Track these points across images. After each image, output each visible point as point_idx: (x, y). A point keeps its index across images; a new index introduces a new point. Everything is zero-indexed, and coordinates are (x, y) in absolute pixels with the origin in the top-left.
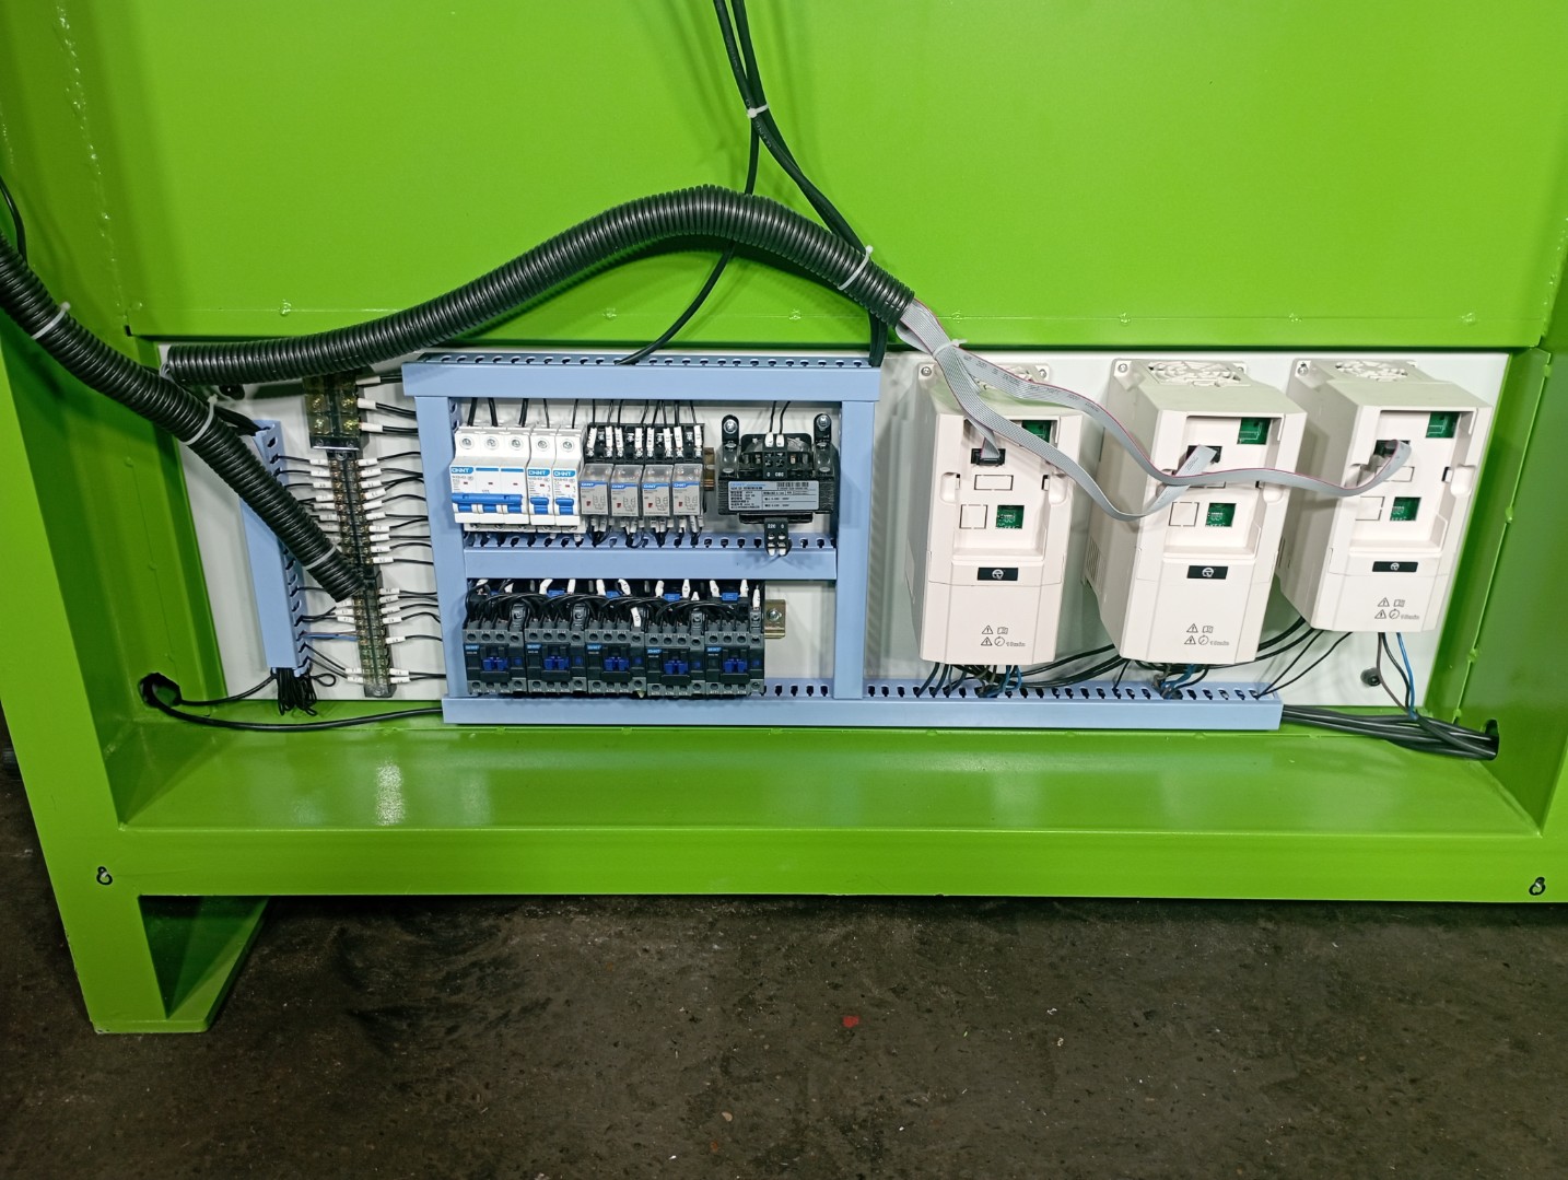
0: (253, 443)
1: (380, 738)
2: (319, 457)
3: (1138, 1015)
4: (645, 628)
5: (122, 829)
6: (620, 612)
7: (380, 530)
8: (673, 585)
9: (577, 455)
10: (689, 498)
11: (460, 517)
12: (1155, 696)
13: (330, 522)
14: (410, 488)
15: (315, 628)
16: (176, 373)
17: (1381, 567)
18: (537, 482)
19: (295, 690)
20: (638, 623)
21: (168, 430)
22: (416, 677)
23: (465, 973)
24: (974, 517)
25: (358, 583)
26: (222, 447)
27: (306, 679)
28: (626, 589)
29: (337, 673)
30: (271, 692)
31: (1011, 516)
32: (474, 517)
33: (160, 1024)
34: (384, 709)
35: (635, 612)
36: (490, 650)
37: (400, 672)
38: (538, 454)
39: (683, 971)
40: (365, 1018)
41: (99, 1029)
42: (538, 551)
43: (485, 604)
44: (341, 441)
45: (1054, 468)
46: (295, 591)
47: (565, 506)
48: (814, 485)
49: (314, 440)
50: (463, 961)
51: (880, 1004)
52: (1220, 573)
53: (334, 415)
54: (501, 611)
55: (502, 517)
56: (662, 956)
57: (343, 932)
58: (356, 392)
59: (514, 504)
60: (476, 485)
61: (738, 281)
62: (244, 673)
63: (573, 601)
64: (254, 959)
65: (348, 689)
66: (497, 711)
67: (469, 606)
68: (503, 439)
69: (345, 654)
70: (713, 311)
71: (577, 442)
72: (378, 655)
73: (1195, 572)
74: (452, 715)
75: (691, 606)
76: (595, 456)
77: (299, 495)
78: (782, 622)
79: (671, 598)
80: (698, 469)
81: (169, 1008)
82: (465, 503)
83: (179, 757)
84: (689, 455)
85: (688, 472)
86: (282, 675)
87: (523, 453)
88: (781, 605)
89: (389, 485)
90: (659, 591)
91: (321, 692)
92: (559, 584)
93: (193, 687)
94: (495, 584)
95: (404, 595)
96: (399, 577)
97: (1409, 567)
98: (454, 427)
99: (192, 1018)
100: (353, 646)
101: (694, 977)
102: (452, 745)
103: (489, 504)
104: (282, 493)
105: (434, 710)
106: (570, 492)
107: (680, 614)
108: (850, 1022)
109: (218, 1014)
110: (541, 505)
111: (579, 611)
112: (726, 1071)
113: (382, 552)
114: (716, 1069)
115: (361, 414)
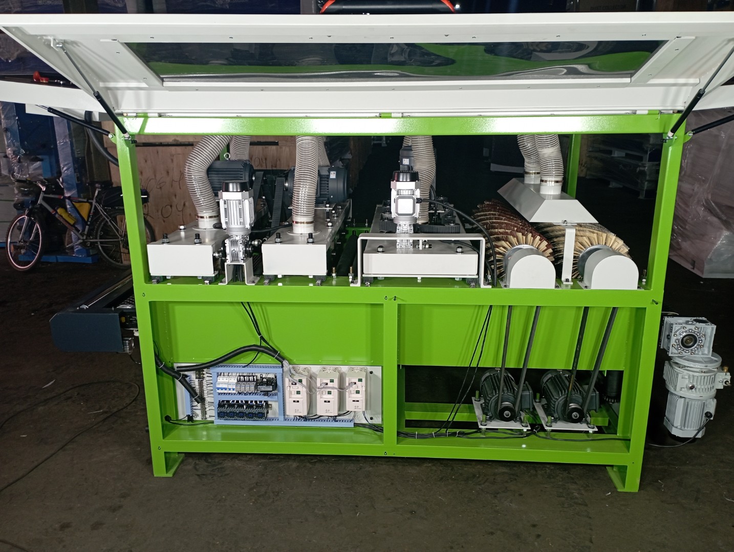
0: (187, 379)
1: (204, 427)
2: (197, 380)
3: (330, 478)
4: (246, 409)
5: (163, 440)
6: (242, 406)
7: (205, 392)
8: (252, 402)
9: (236, 381)
10: (252, 388)
11: (218, 391)
12: (333, 421)
13: (198, 391)
14: (212, 385)
15: (194, 408)
16: (177, 370)
17: (354, 401)
18: (229, 386)
19: (190, 418)
20: (245, 408)
21: (174, 377)
22: (210, 416)
23: (216, 469)
24: (293, 393)
25: (201, 400)
26: (182, 380)
27: (192, 416)
28: (244, 402)
29: (197, 415)
30: (186, 419)
31: (298, 393)
32: (220, 391)
33: (165, 475)
34: (205, 422)
35: (245, 406)
36: (221, 412)
37: (207, 416)
38: (230, 381)
39: (254, 470)
40: (198, 475)
41: (155, 475)
42: (230, 396)
43: (221, 405)
44: (200, 378)
45: (303, 386)
46: (192, 401)
47: (233, 389)
48: (271, 387)
49: (196, 378)
50: (216, 467)
51: (286, 476)
52: (329, 402)
53: (199, 375)
54: (224, 406)
55: (224, 391)
56: (250, 468)
57: (195, 463)
58: (203, 371)
59: (226, 389)
60: (220, 386)
61: (262, 354)
62: (182, 416)
63: (235, 404)
64: (180, 467)
65: (199, 418)
66: (222, 422)
67: (219, 405)
68: (225, 379)
69: (199, 412)
70: (258, 359)
71: (236, 379)
72: (204, 413)
73: (325, 401)
74: (215, 423)
75: (253, 405)
76: (239, 381)
77: (194, 386)
78: (271, 407)
79: (251, 404)
80: (255, 383)
81: (167, 472)
82: (218, 389)
83: (172, 429)
84: (254, 381)
85: (253, 384)
86: (188, 416)
87: (227, 381)
88: (271, 405)
89: (207, 385)
90: (249, 402)
91: (195, 419)
92: (233, 401)
93: (173, 418)
94: (223, 401)
95: (209, 402)
96: (208, 399)
97: (358, 401)
98: (218, 376)
99: (170, 475)
100: (200, 411)
101: (255, 471)
102: (216, 428)
103: (222, 389)
104: (190, 386)
105: (212, 422)
106: (234, 387)
107: (251, 407)
108: (280, 478)
109: (174, 474)
110: (230, 389)
111: (236, 406)
112: (256, 484)
113: (206, 396)
114: (255, 484)
115: (204, 374)
